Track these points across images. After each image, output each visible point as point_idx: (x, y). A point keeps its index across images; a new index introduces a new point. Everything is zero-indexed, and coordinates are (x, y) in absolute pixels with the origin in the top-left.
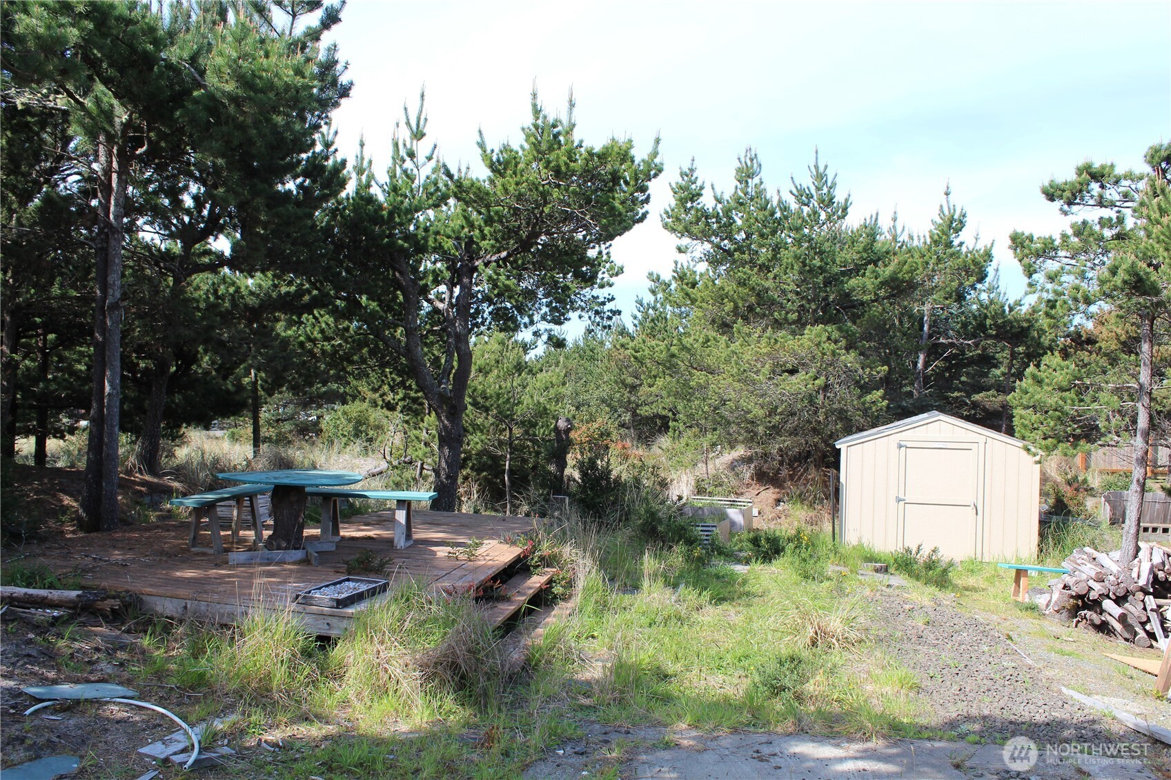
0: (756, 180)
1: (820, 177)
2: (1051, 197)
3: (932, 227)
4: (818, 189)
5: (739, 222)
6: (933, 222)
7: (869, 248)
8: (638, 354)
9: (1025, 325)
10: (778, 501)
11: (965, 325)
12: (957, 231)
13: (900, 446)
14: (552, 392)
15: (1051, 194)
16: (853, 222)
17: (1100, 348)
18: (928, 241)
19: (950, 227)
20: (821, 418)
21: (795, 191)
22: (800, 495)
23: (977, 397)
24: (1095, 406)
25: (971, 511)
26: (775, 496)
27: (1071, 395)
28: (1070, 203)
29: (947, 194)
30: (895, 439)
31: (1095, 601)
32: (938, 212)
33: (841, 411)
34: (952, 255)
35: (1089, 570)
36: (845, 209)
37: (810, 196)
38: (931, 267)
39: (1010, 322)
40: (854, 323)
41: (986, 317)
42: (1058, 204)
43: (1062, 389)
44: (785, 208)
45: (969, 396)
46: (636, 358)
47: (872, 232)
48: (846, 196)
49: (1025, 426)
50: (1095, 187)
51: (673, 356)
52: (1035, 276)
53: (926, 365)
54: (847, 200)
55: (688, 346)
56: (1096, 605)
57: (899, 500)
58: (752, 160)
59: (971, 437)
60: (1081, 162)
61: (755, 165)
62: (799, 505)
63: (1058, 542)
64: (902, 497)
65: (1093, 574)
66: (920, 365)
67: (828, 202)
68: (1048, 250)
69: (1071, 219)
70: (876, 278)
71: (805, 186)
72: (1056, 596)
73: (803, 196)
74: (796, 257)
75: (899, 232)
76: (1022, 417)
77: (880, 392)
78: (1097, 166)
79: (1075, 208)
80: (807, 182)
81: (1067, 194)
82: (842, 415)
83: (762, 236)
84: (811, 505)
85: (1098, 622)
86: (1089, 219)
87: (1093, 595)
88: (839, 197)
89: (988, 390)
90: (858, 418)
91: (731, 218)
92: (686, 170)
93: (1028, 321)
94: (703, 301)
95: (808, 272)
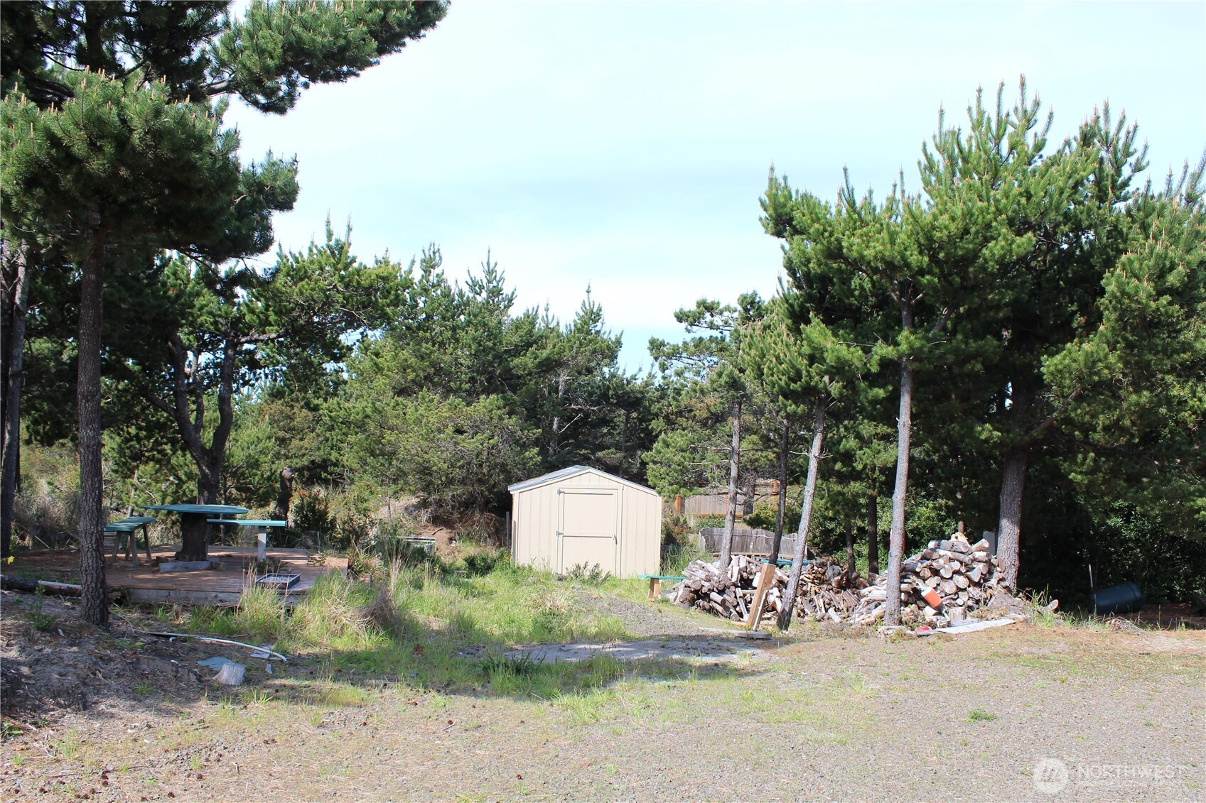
0: (438, 270)
1: (490, 273)
2: (680, 320)
3: (576, 318)
4: (489, 282)
5: (421, 305)
6: (577, 314)
7: (530, 333)
8: (333, 414)
9: (639, 396)
10: (451, 539)
11: (591, 394)
12: (595, 321)
13: (560, 492)
14: (261, 446)
15: (680, 317)
16: (516, 312)
17: (695, 415)
18: (573, 328)
19: (590, 319)
20: (485, 471)
21: (470, 282)
22: (468, 534)
23: (600, 454)
24: (704, 462)
25: (612, 541)
26: (448, 536)
27: (687, 454)
28: (692, 325)
29: (588, 292)
30: (556, 487)
31: (706, 594)
32: (580, 306)
33: (503, 465)
34: (591, 341)
35: (701, 574)
36: (510, 301)
37: (481, 287)
38: (575, 350)
39: (627, 393)
40: (515, 393)
41: (609, 388)
42: (684, 325)
43: (683, 451)
44: (461, 295)
45: (594, 453)
46: (330, 417)
47: (531, 319)
48: (512, 290)
49: (656, 476)
50: (708, 315)
51: (367, 416)
52: (667, 372)
53: (560, 428)
54: (513, 293)
55: (380, 409)
56: (706, 596)
57: (559, 534)
58: (434, 253)
59: (613, 485)
60: (700, 298)
61: (437, 258)
62: (468, 543)
63: (674, 562)
64: (561, 531)
65: (704, 576)
66: (555, 427)
67: (496, 292)
68: (675, 353)
69: (692, 335)
70: (535, 358)
71: (478, 278)
72: (681, 592)
73: (475, 286)
74: (474, 339)
75: (550, 320)
76: (653, 470)
77: (536, 450)
78: (709, 301)
79: (695, 328)
80: (481, 276)
81: (691, 319)
82: (504, 468)
83: (444, 318)
84: (478, 542)
85: (707, 607)
86: (704, 336)
87: (705, 590)
88: (507, 291)
89: (609, 448)
90: (517, 472)
91: (416, 301)
92: (380, 258)
93: (642, 392)
94: (389, 370)
95: (481, 351)
